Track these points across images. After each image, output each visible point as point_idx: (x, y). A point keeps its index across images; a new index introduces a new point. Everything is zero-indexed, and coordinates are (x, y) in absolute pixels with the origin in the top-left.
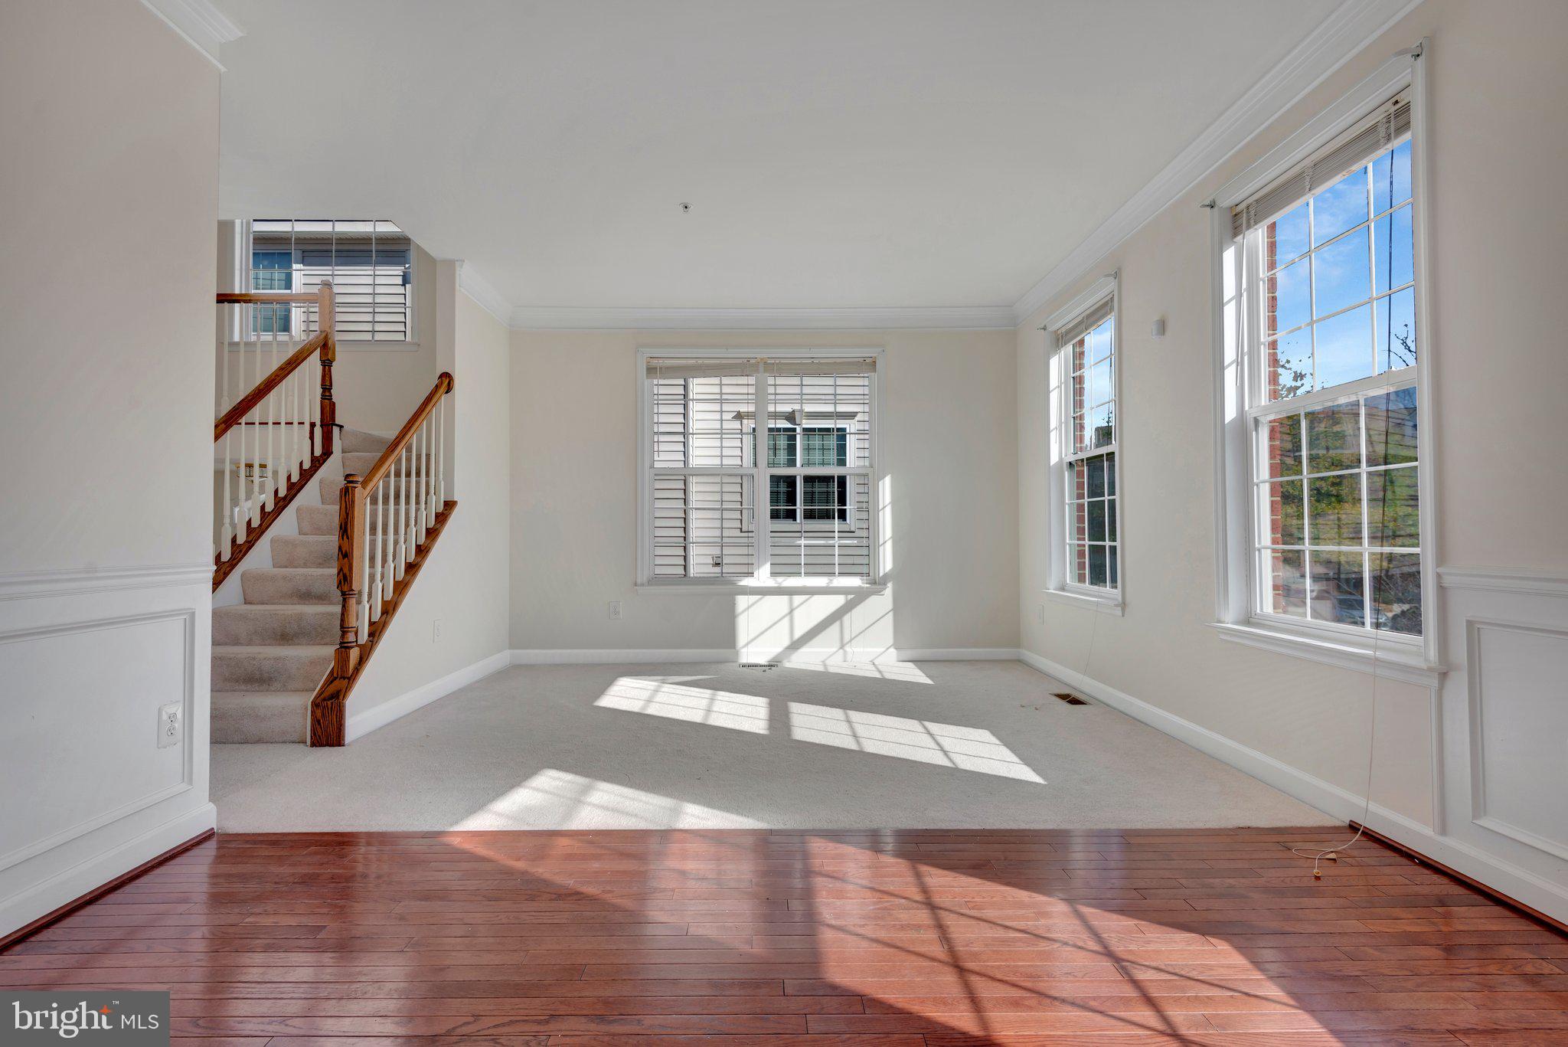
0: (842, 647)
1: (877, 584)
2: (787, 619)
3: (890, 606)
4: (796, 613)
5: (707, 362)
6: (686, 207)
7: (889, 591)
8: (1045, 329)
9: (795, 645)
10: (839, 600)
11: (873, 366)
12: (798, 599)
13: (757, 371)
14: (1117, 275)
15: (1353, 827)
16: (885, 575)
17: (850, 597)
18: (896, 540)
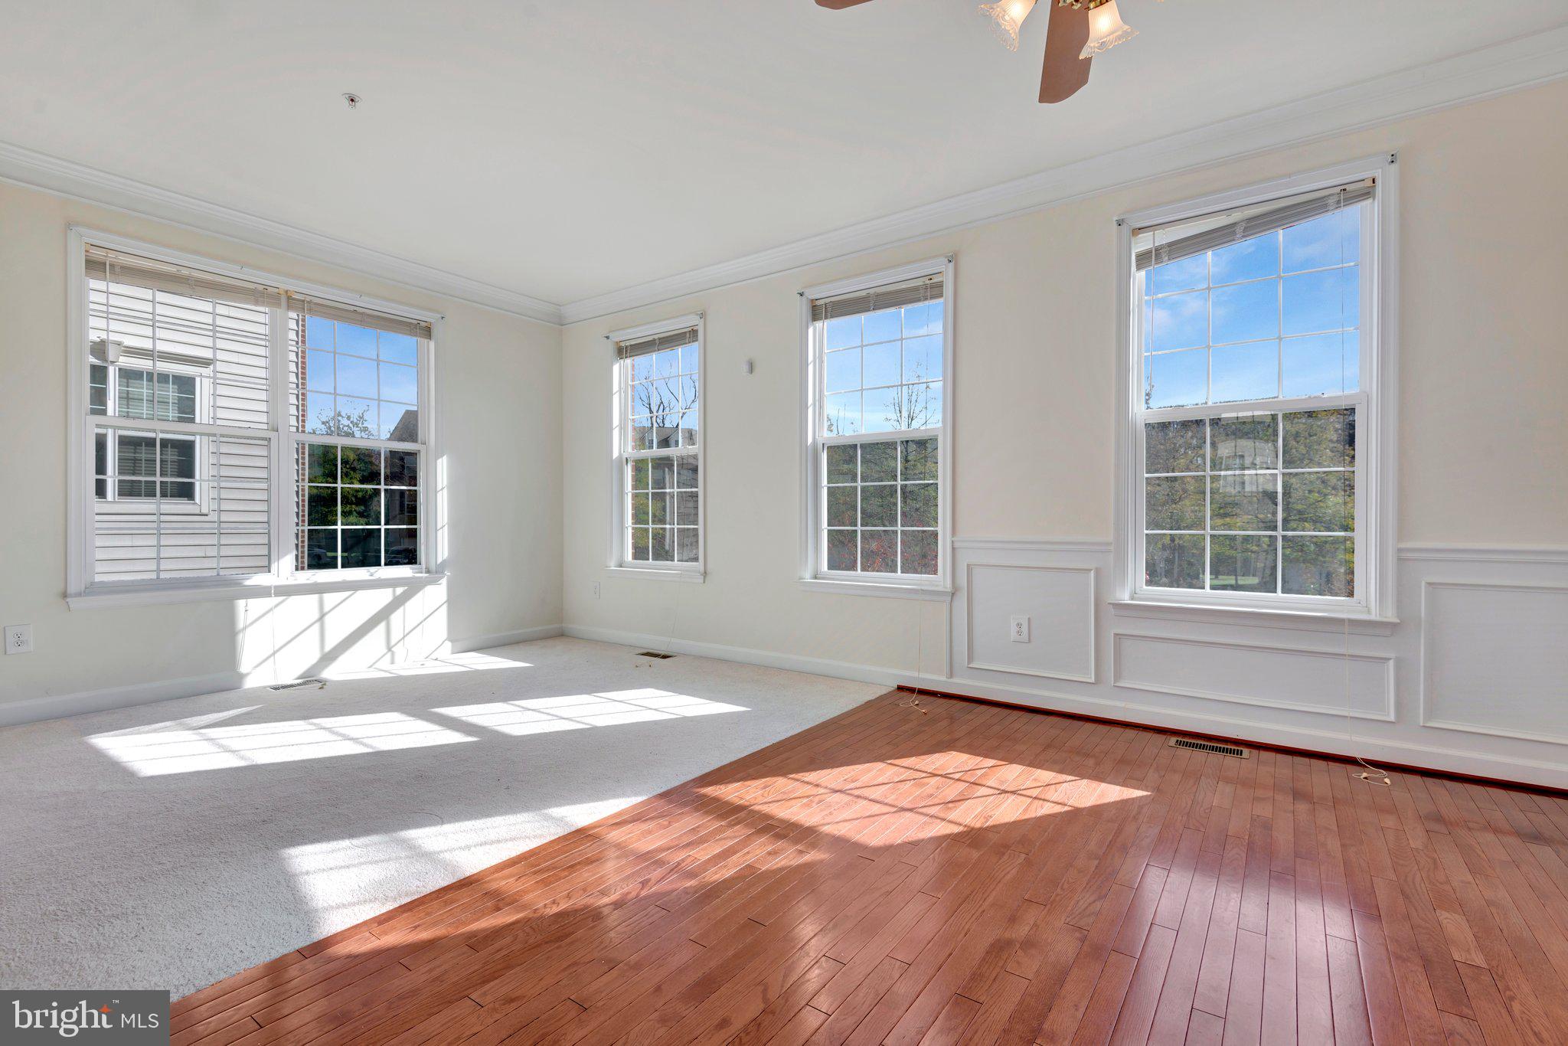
0: (389, 649)
1: (434, 574)
2: (317, 626)
3: (444, 598)
4: (327, 619)
5: (196, 274)
6: (352, 100)
7: (444, 581)
8: (608, 338)
9: (328, 658)
10: (384, 596)
11: (427, 332)
12: (330, 599)
13: (279, 305)
14: (702, 316)
15: (900, 688)
16: (444, 562)
17: (399, 590)
18: (454, 525)
